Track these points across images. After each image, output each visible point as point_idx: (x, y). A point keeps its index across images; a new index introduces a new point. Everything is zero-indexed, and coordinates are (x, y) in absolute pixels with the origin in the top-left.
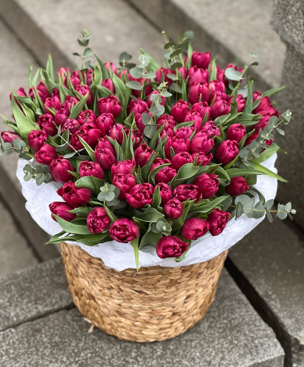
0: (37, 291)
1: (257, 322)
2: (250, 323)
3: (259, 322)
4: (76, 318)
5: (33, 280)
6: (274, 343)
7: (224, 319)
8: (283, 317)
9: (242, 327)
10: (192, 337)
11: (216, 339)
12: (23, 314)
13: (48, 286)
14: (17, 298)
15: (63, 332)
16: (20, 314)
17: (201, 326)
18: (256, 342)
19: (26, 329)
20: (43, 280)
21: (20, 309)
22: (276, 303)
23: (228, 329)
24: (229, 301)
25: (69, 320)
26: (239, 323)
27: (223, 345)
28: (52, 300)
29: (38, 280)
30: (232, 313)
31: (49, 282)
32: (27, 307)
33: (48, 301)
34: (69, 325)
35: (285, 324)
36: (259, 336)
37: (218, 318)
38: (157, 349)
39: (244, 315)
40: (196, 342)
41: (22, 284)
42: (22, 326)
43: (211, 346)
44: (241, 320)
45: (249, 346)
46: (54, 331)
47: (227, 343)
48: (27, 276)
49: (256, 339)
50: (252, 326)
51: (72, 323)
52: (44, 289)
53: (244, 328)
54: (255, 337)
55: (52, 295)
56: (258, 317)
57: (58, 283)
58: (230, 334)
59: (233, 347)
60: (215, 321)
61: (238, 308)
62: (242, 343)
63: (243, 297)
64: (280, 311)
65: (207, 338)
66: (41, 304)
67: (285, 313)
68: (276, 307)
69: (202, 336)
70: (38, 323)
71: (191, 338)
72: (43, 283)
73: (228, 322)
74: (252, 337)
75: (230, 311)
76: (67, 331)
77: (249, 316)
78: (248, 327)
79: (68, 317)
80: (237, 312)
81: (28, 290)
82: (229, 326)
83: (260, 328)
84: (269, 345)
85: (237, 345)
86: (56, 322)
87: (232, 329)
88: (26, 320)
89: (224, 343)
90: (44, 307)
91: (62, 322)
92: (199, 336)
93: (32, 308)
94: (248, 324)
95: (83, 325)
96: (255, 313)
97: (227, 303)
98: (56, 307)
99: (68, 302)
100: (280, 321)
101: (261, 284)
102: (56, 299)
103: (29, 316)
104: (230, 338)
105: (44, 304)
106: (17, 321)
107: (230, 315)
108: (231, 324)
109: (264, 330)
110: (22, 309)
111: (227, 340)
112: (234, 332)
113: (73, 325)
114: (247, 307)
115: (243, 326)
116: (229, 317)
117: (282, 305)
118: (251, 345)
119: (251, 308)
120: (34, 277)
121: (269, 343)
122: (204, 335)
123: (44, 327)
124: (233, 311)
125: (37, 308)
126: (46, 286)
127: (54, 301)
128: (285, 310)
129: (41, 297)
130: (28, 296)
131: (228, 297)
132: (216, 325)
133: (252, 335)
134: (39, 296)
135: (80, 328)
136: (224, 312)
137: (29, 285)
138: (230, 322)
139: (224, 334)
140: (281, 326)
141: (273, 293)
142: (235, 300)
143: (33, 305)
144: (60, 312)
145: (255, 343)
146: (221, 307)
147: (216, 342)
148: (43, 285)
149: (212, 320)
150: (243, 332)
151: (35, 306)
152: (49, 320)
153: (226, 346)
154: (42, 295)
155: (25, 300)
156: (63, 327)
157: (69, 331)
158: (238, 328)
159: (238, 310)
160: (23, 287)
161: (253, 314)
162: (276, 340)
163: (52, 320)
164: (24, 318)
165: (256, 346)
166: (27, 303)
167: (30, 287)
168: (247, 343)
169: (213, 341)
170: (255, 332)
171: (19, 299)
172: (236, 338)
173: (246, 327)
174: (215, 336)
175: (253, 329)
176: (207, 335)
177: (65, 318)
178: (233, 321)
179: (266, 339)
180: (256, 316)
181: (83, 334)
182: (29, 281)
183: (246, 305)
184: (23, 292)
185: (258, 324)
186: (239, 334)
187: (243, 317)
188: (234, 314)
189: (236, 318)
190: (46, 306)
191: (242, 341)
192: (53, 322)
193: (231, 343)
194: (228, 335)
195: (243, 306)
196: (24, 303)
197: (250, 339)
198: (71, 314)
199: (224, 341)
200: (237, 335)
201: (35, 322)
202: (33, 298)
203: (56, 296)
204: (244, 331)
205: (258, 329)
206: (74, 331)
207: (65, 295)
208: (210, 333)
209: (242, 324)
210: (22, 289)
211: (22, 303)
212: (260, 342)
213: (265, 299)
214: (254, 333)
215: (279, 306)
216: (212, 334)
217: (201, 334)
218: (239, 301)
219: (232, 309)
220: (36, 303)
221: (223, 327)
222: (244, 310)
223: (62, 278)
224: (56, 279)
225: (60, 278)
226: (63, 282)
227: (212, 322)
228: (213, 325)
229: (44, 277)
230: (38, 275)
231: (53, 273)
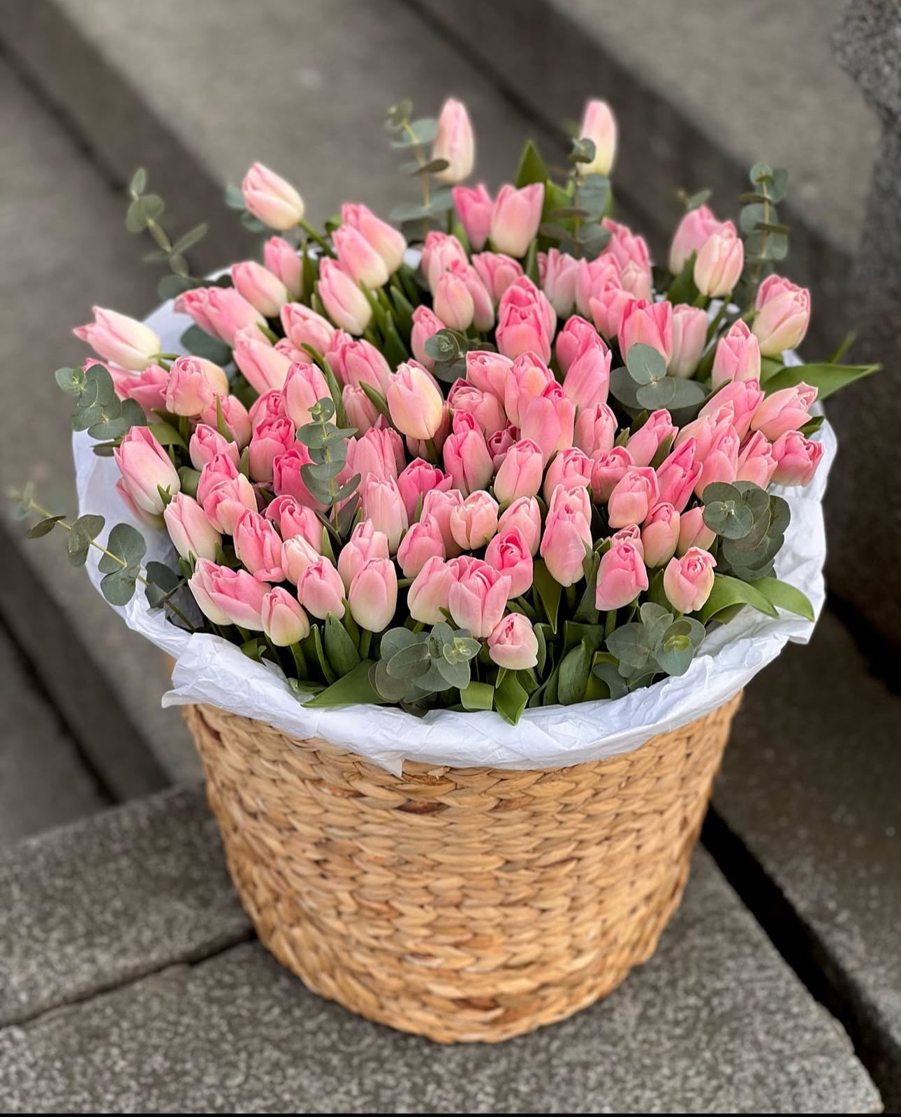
0: (94, 902)
1: (793, 1001)
2: (773, 1007)
3: (799, 1004)
4: (217, 993)
5: (80, 865)
6: (848, 1071)
7: (688, 992)
8: (876, 986)
9: (747, 1020)
10: (588, 1052)
12: (49, 980)
13: (128, 885)
14: (29, 927)
15: (177, 1040)
16: (41, 979)
17: (616, 1016)
18: (793, 1068)
19: (59, 1028)
20: (112, 866)
21: (40, 965)
22: (851, 938)
23: (700, 1026)
24: (703, 934)
25: (196, 1000)
26: (735, 1008)
27: (686, 1078)
28: (139, 932)
29: (96, 866)
30: (711, 972)
31: (130, 874)
32: (63, 957)
33: (129, 936)
34: (197, 1014)
35: (881, 1007)
36: (800, 1049)
37: (668, 991)
38: (476, 1095)
39: (751, 981)
40: (600, 1069)
41: (45, 881)
42: (45, 1018)
43: (649, 1084)
44: (741, 996)
45: (770, 1081)
46: (148, 1035)
47: (698, 1073)
48: (60, 853)
49: (791, 1059)
50: (779, 1017)
51: (206, 1011)
52: (114, 896)
53: (751, 1024)
54: (788, 1052)
55: (141, 915)
56: (797, 987)
57: (158, 878)
58: (708, 1043)
59: (720, 1087)
60: (659, 1001)
61: (732, 956)
62: (748, 1074)
63: (747, 920)
64: (863, 965)
65: (636, 1055)
66: (107, 947)
67: (882, 970)
68: (851, 951)
69: (619, 1049)
70: (96, 1010)
71: (584, 1057)
72: (114, 878)
73: (700, 1003)
74: (780, 1052)
75: (705, 965)
76: (190, 1035)
77: (768, 984)
78: (765, 1021)
79: (191, 987)
80: (728, 970)
81: (63, 902)
82: (704, 1014)
83: (801, 1021)
84: (832, 1078)
85: (730, 1080)
86: (156, 1006)
87: (713, 1027)
88: (57, 999)
89: (691, 1073)
90: (115, 957)
91: (174, 1007)
92: (608, 1048)
93: (77, 961)
94: (765, 1010)
95: (239, 1016)
96: (788, 973)
97: (695, 938)
98: (154, 956)
99: (190, 939)
100: (864, 999)
101: (803, 877)
102: (154, 930)
103: (69, 986)
104: (707, 1055)
105: (116, 946)
106: (30, 1003)
107: (706, 980)
108: (712, 1010)
109: (816, 1030)
110: (47, 963)
111: (699, 1061)
112: (722, 1037)
113: (209, 1017)
114: (759, 954)
115: (749, 1015)
116: (704, 987)
117: (871, 945)
118: (776, 1080)
119: (772, 955)
120: (83, 857)
121: (832, 1071)
122: (627, 1048)
123: (117, 1024)
124: (715, 966)
125: (92, 960)
126: (122, 888)
127: (147, 936)
128: (881, 963)
129: (105, 923)
130: (64, 920)
131: (699, 920)
132: (662, 1014)
133: (777, 1045)
134: (99, 918)
135: (230, 1024)
136: (687, 971)
137: (68, 883)
138: (708, 1001)
139: (690, 1044)
140: (869, 1012)
141: (841, 905)
142: (723, 930)
143: (80, 949)
144: (169, 973)
145: (788, 1074)
146: (676, 952)
147: (666, 1071)
148: (112, 884)
149: (649, 995)
150: (749, 1037)
151: (86, 954)
152: (133, 1000)
153: (696, 1082)
154: (109, 918)
155: (56, 935)
156: (177, 1024)
157: (197, 1037)
158: (734, 1024)
159: (731, 964)
160: (50, 891)
161: (779, 976)
162: (854, 1062)
163: (141, 998)
164: (54, 993)
165: (793, 1084)
166: (61, 943)
167: (70, 890)
168: (763, 1072)
169: (658, 1067)
170: (789, 1037)
171: (37, 931)
172: (729, 1056)
173: (758, 1018)
174: (660, 1050)
175: (783, 1027)
176: (634, 1045)
177: (183, 992)
178: (715, 1001)
179: (822, 1060)
180: (788, 983)
181: (241, 1044)
182: (66, 869)
183: (757, 946)
184: (47, 906)
185: (795, 1010)
186: (738, 1042)
187: (749, 986)
188: (719, 978)
189: (727, 989)
190: (123, 952)
191: (746, 1066)
192: (146, 1007)
193: (713, 1072)
194: (703, 1045)
195: (747, 950)
196: (53, 944)
197: (772, 1058)
198: (203, 979)
199: (688, 1068)
200: (731, 1046)
201: (87, 1007)
202: (80, 928)
203: (154, 918)
204: (753, 1033)
205: (796, 1027)
206: (214, 1035)
207: (181, 918)
208: (644, 1041)
209: (745, 1007)
210: (46, 898)
211: (44, 942)
212: (803, 1069)
213: (818, 926)
214: (783, 1039)
215: (860, 947)
216: (651, 1044)
217: (614, 1045)
218: (735, 934)
219: (711, 961)
220: (90, 945)
221: (685, 1020)
222: (751, 962)
223: (171, 859)
224: (152, 862)
225: (165, 862)
226: (175, 873)
227: (649, 1004)
228: (653, 1012)
229: (115, 858)
230: (96, 850)
231: (145, 843)
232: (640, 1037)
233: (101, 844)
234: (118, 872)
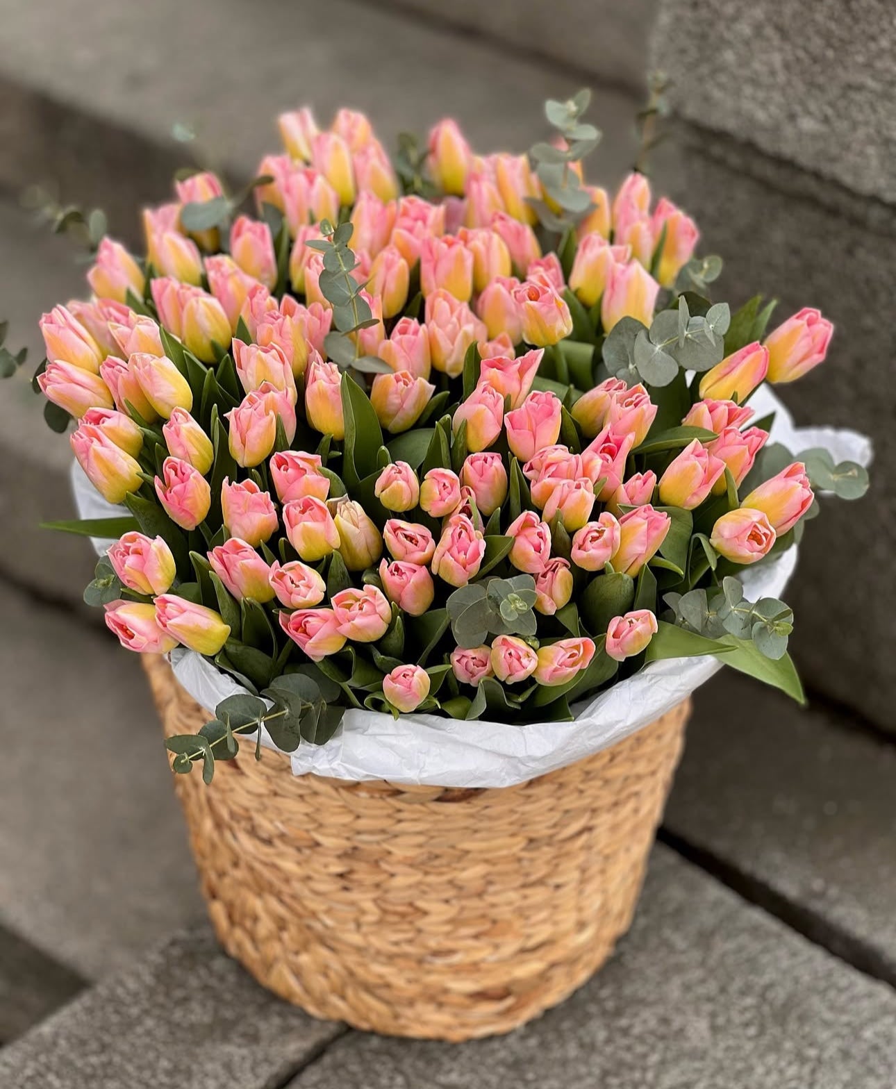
1: (835, 976)
2: (821, 986)
5: (107, 1039)
7: (743, 993)
9: (805, 1005)
10: (683, 1073)
11: (754, 1061)
13: (165, 1043)
17: (689, 1034)
20: (139, 1030)
22: (849, 907)
23: (768, 1021)
24: (726, 939)
26: (790, 996)
27: (781, 1072)
29: (123, 1034)
30: (753, 970)
31: (161, 1032)
36: (866, 1014)
37: (722, 999)
39: (791, 968)
41: (79, 1063)
44: (789, 985)
45: (854, 1051)
47: (790, 1064)
48: (79, 1032)
49: (862, 1026)
50: (832, 994)
56: (833, 964)
57: (192, 1028)
58: (784, 1032)
59: (814, 1070)
60: (719, 1010)
61: (766, 950)
62: (831, 1051)
65: (727, 1063)
69: (708, 1062)
72: (147, 1040)
73: (757, 1001)
75: (744, 966)
78: (821, 1001)
80: (766, 965)
82: (766, 1010)
85: (819, 1060)
87: (781, 1017)
89: (783, 1064)
92: (697, 1065)
94: (817, 991)
97: (722, 946)
104: (788, 1045)
107: (751, 979)
108: (771, 1005)
109: (870, 995)
111: (783, 1053)
112: (792, 1026)
114: (784, 943)
115: (805, 999)
116: (753, 986)
117: (871, 909)
119: (796, 941)
120: (105, 1028)
122: (715, 1059)
124: (753, 965)
126: (161, 1048)
131: (716, 928)
132: (729, 1021)
133: (845, 1018)
136: (729, 976)
137: (104, 1058)
138: (763, 997)
139: (766, 1040)
141: (826, 884)
142: (742, 931)
146: (711, 961)
147: (760, 1070)
148: (148, 1047)
149: (708, 1007)
150: (815, 1019)
153: (790, 1071)
158: (796, 1011)
159: (765, 959)
160: (89, 1070)
161: (811, 958)
165: (875, 1048)
167: (110, 1063)
168: (843, 1046)
169: (750, 1069)
172: (807, 1040)
173: (814, 1000)
174: (744, 1052)
175: (840, 1001)
176: (720, 1055)
178: (770, 995)
182: (94, 1046)
183: (778, 936)
185: (842, 983)
186: (808, 1026)
187: (791, 974)
188: (762, 973)
189: (774, 982)
191: (827, 1044)
193: (802, 1059)
194: (779, 1037)
195: (772, 942)
197: (845, 1031)
199: (778, 1061)
200: (804, 1031)
204: (817, 1014)
205: (851, 998)
208: (728, 1049)
209: (798, 994)
210: (88, 1077)
212: (876, 1033)
213: (816, 906)
214: (846, 1011)
215: (860, 914)
216: (734, 1049)
217: (702, 1058)
218: (755, 931)
219: (749, 960)
221: (751, 1019)
222: (781, 952)
223: (195, 1006)
224: (178, 1015)
225: (192, 1012)
226: (207, 1019)
227: (713, 1015)
228: (721, 1021)
229: (139, 1021)
230: (115, 1019)
231: (161, 999)
232: (722, 1045)
233: (117, 1012)
234: (149, 1033)
